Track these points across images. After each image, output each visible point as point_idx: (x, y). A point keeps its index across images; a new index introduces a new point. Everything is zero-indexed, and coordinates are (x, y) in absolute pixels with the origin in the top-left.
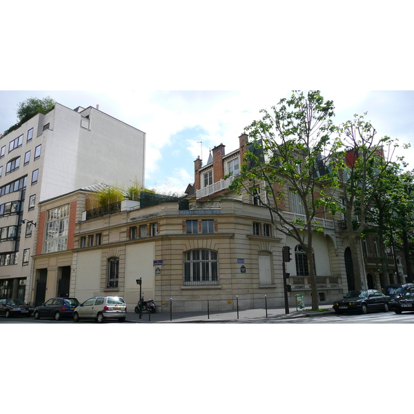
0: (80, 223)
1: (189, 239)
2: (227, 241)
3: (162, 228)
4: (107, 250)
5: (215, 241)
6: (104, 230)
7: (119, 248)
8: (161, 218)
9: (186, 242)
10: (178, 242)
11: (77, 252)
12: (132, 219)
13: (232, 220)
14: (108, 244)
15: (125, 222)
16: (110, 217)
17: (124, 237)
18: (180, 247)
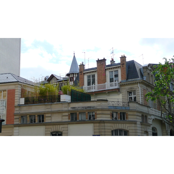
0: (20, 106)
1: (114, 123)
2: (133, 125)
3: (98, 116)
4: (50, 127)
5: (127, 125)
6: (47, 113)
7: (61, 126)
8: (98, 110)
9: (113, 125)
10: (109, 125)
11: (19, 126)
12: (72, 108)
13: (136, 113)
14: (51, 123)
15: (66, 109)
16: (51, 104)
17: (66, 119)
18: (109, 128)
